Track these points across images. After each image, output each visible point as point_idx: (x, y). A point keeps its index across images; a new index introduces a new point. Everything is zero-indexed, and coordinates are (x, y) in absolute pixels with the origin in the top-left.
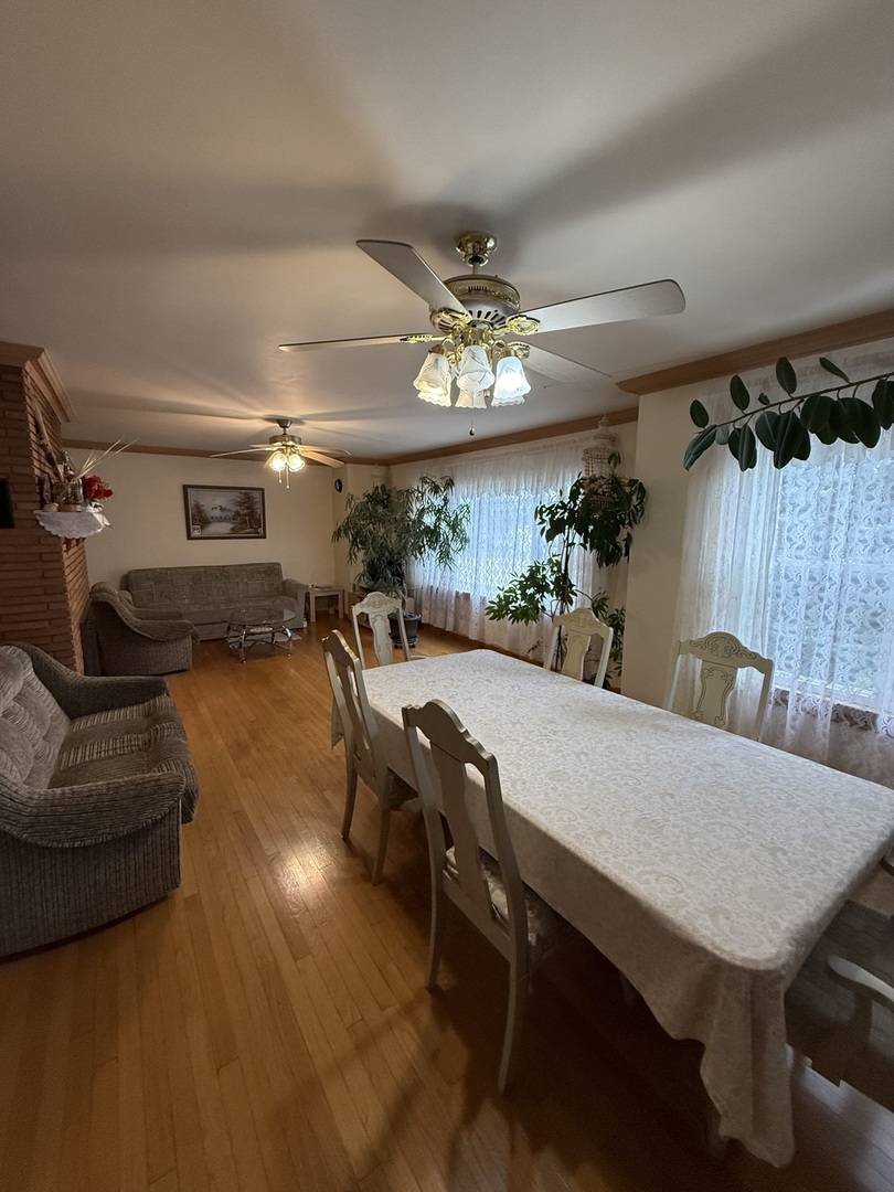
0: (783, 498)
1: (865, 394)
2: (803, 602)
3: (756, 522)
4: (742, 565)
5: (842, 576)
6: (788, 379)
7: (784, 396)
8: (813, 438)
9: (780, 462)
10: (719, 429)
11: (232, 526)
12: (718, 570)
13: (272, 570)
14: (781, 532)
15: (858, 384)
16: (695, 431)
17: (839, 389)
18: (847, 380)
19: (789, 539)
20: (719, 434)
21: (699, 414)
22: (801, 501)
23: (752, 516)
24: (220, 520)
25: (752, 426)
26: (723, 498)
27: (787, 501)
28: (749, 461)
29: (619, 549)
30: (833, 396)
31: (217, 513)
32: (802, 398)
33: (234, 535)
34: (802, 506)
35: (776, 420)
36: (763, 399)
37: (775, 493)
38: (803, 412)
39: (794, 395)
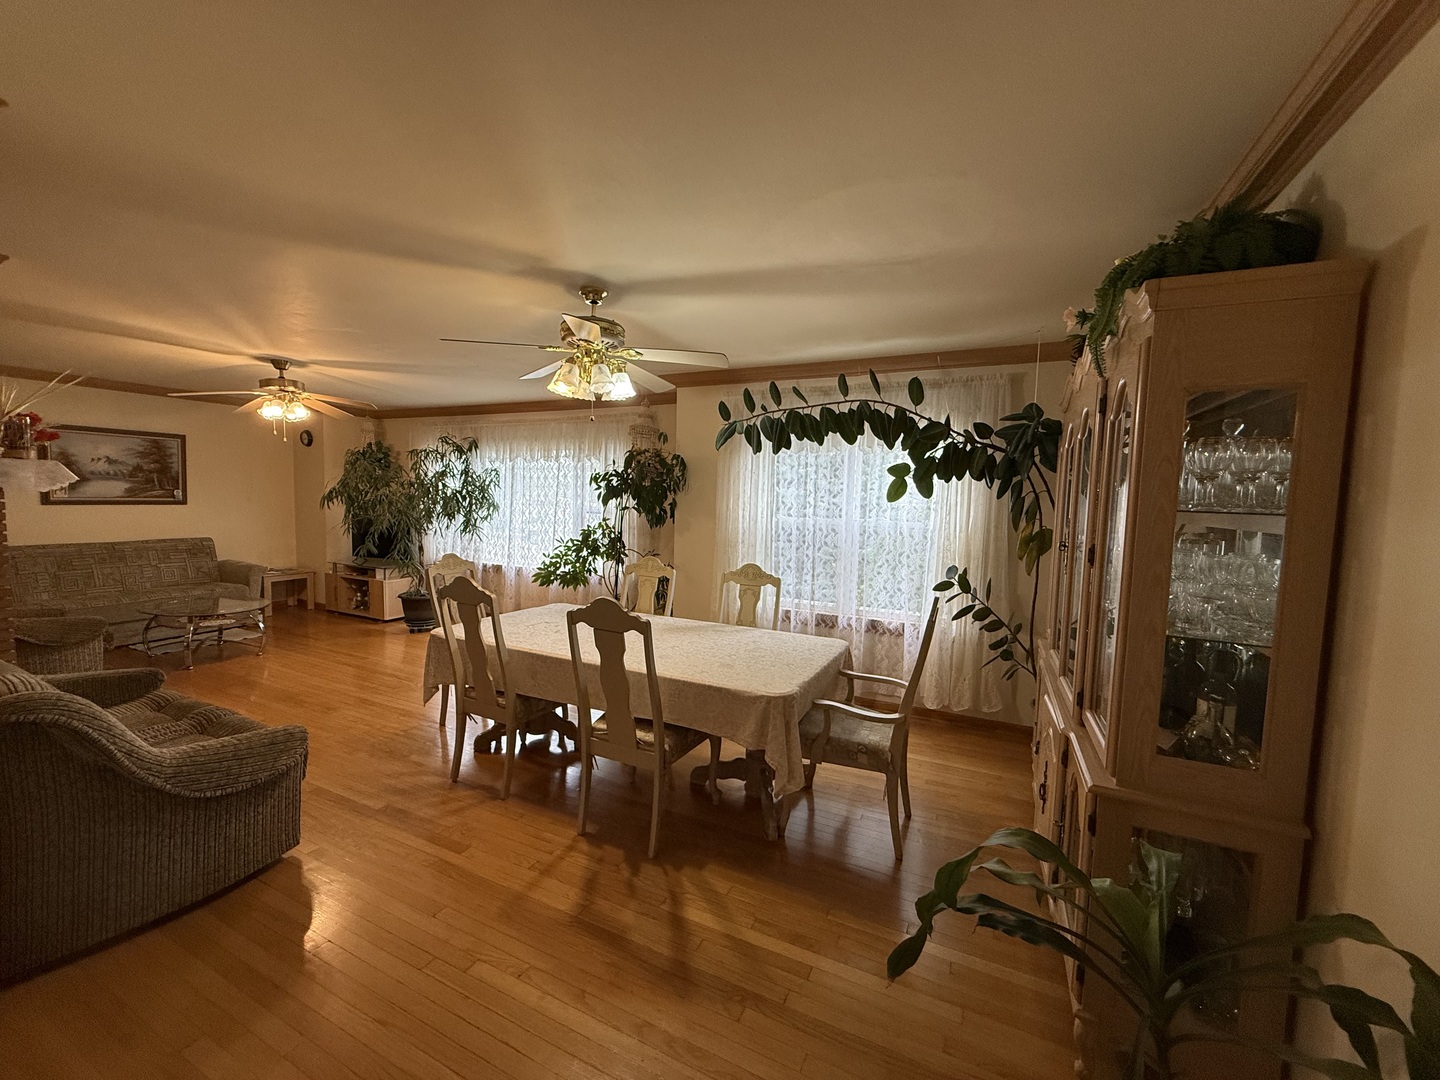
0: (778, 474)
1: (816, 414)
2: (794, 546)
3: (763, 490)
4: (756, 522)
5: (814, 526)
6: (776, 395)
7: (774, 407)
8: (793, 437)
9: (776, 450)
10: (738, 424)
11: (127, 486)
12: (740, 526)
13: (201, 548)
14: (777, 497)
15: (813, 407)
16: (722, 424)
17: (803, 408)
18: (807, 403)
19: (783, 503)
20: (738, 427)
21: (724, 412)
22: (789, 477)
23: (760, 487)
24: (107, 476)
25: (758, 424)
26: (741, 474)
27: (780, 477)
28: (758, 448)
29: (665, 512)
30: (800, 411)
31: (102, 466)
32: (785, 410)
33: (130, 499)
34: (789, 480)
35: (772, 422)
36: (764, 408)
37: (773, 470)
38: (787, 419)
39: (780, 408)
